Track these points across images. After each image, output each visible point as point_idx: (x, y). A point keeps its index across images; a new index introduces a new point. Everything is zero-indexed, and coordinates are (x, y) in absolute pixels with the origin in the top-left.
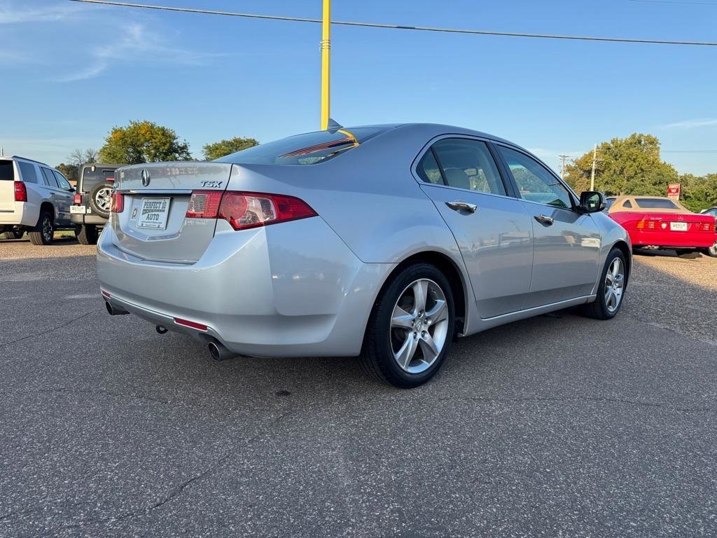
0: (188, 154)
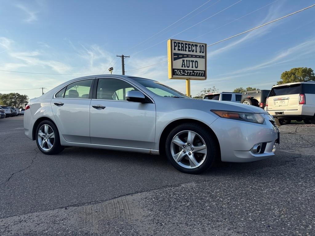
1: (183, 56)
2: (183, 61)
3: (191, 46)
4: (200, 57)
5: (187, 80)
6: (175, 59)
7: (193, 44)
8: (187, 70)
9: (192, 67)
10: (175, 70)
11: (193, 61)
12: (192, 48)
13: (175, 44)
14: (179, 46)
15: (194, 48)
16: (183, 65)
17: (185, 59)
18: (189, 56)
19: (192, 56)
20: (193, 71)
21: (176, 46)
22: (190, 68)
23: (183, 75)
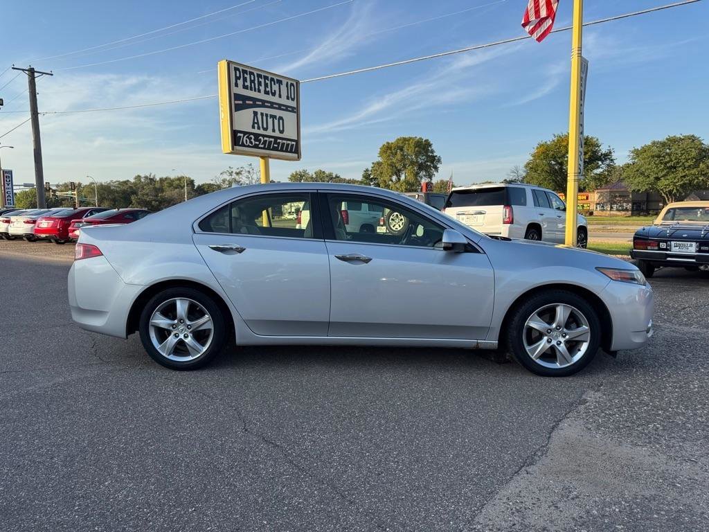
0: (612, 160)
1: (255, 103)
2: (256, 114)
3: (268, 82)
4: (287, 108)
5: (262, 157)
6: (238, 108)
7: (273, 77)
8: (264, 136)
9: (274, 131)
10: (239, 135)
11: (275, 117)
12: (271, 87)
13: (238, 72)
14: (245, 80)
15: (276, 87)
16: (254, 123)
17: (259, 110)
18: (266, 104)
19: (272, 105)
20: (276, 138)
21: (239, 78)
22: (269, 132)
23: (256, 146)
